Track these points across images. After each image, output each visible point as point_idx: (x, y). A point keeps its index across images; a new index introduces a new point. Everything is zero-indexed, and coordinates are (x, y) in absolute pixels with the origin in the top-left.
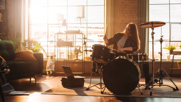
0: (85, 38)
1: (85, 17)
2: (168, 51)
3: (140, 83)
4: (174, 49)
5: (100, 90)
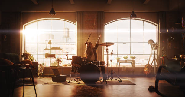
0: (67, 52)
1: (70, 37)
2: (117, 60)
3: (100, 78)
4: (120, 59)
5: (77, 83)
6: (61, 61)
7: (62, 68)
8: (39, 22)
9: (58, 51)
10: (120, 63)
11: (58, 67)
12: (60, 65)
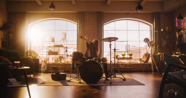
0: (66, 48)
5: (78, 81)
6: (63, 58)
7: (64, 65)
8: (44, 22)
9: (61, 48)
10: (119, 60)
11: (61, 64)
12: (63, 62)
